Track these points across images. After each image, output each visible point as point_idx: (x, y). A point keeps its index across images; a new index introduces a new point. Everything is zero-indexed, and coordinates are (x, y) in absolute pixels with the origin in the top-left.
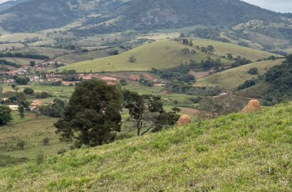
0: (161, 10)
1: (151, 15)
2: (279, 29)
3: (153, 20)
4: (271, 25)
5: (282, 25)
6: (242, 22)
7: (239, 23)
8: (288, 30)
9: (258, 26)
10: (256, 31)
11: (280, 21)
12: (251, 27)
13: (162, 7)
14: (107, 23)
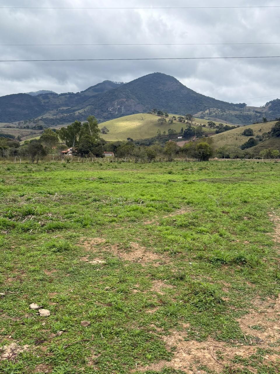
0: (127, 101)
1: (118, 105)
2: (236, 115)
3: (120, 109)
4: (228, 112)
5: (237, 113)
6: (201, 110)
7: (198, 111)
8: (243, 116)
9: (217, 112)
10: (216, 117)
11: (234, 110)
12: (210, 114)
13: (128, 98)
14: (77, 113)
